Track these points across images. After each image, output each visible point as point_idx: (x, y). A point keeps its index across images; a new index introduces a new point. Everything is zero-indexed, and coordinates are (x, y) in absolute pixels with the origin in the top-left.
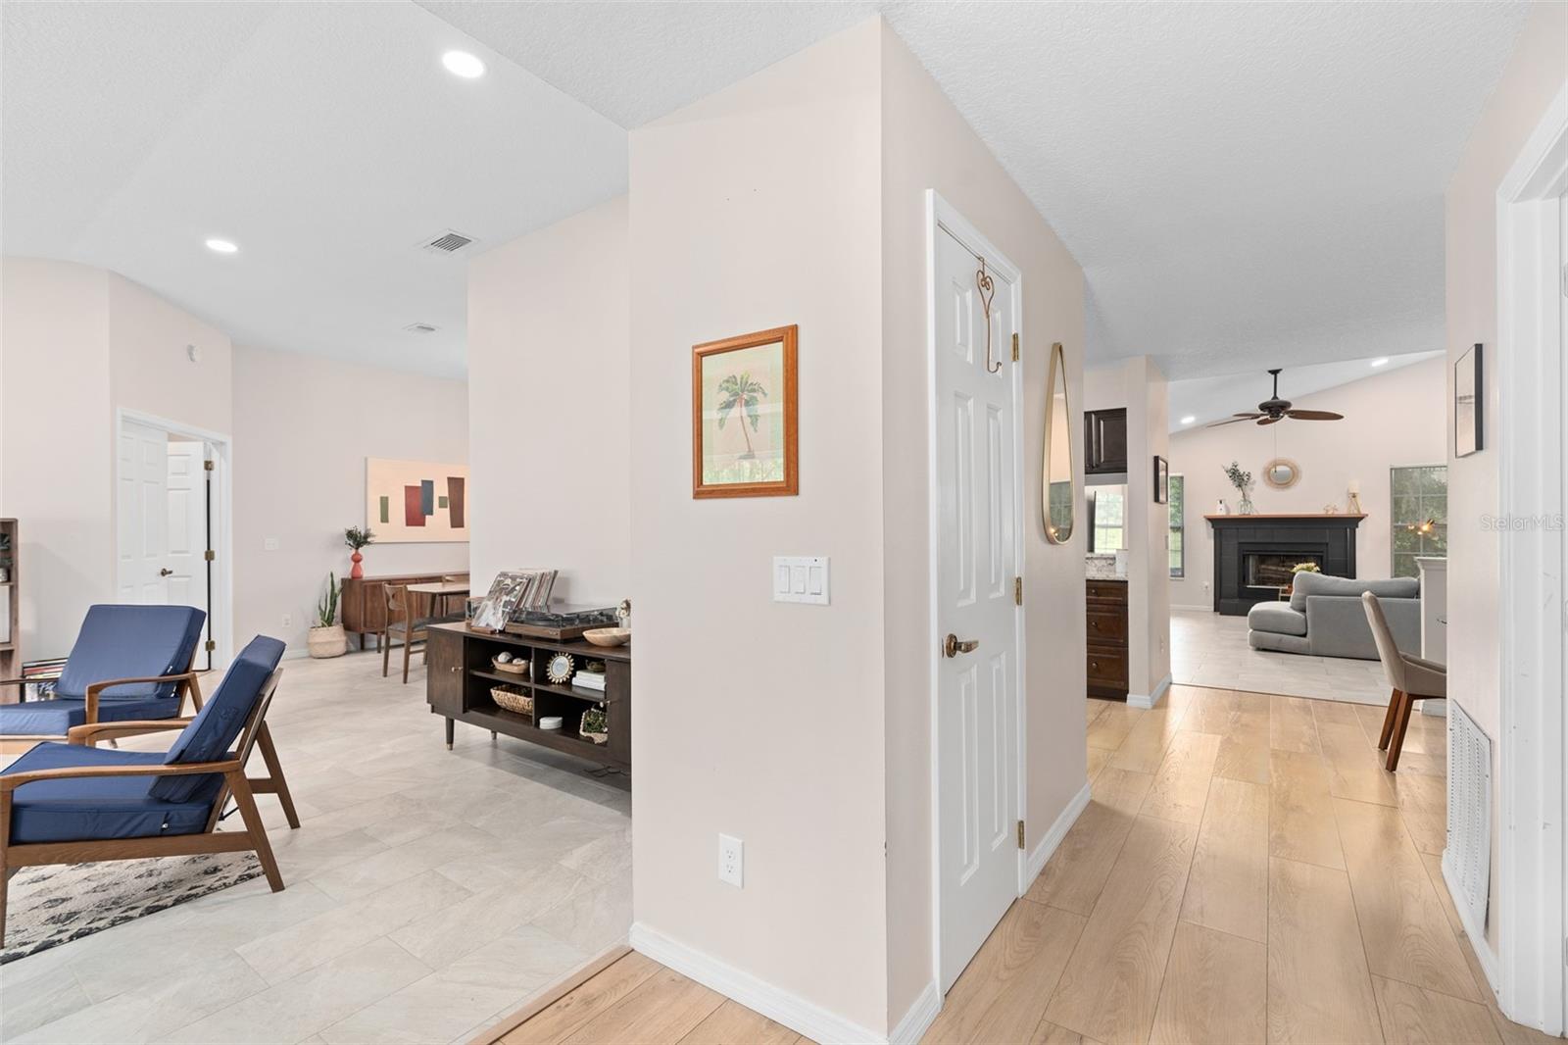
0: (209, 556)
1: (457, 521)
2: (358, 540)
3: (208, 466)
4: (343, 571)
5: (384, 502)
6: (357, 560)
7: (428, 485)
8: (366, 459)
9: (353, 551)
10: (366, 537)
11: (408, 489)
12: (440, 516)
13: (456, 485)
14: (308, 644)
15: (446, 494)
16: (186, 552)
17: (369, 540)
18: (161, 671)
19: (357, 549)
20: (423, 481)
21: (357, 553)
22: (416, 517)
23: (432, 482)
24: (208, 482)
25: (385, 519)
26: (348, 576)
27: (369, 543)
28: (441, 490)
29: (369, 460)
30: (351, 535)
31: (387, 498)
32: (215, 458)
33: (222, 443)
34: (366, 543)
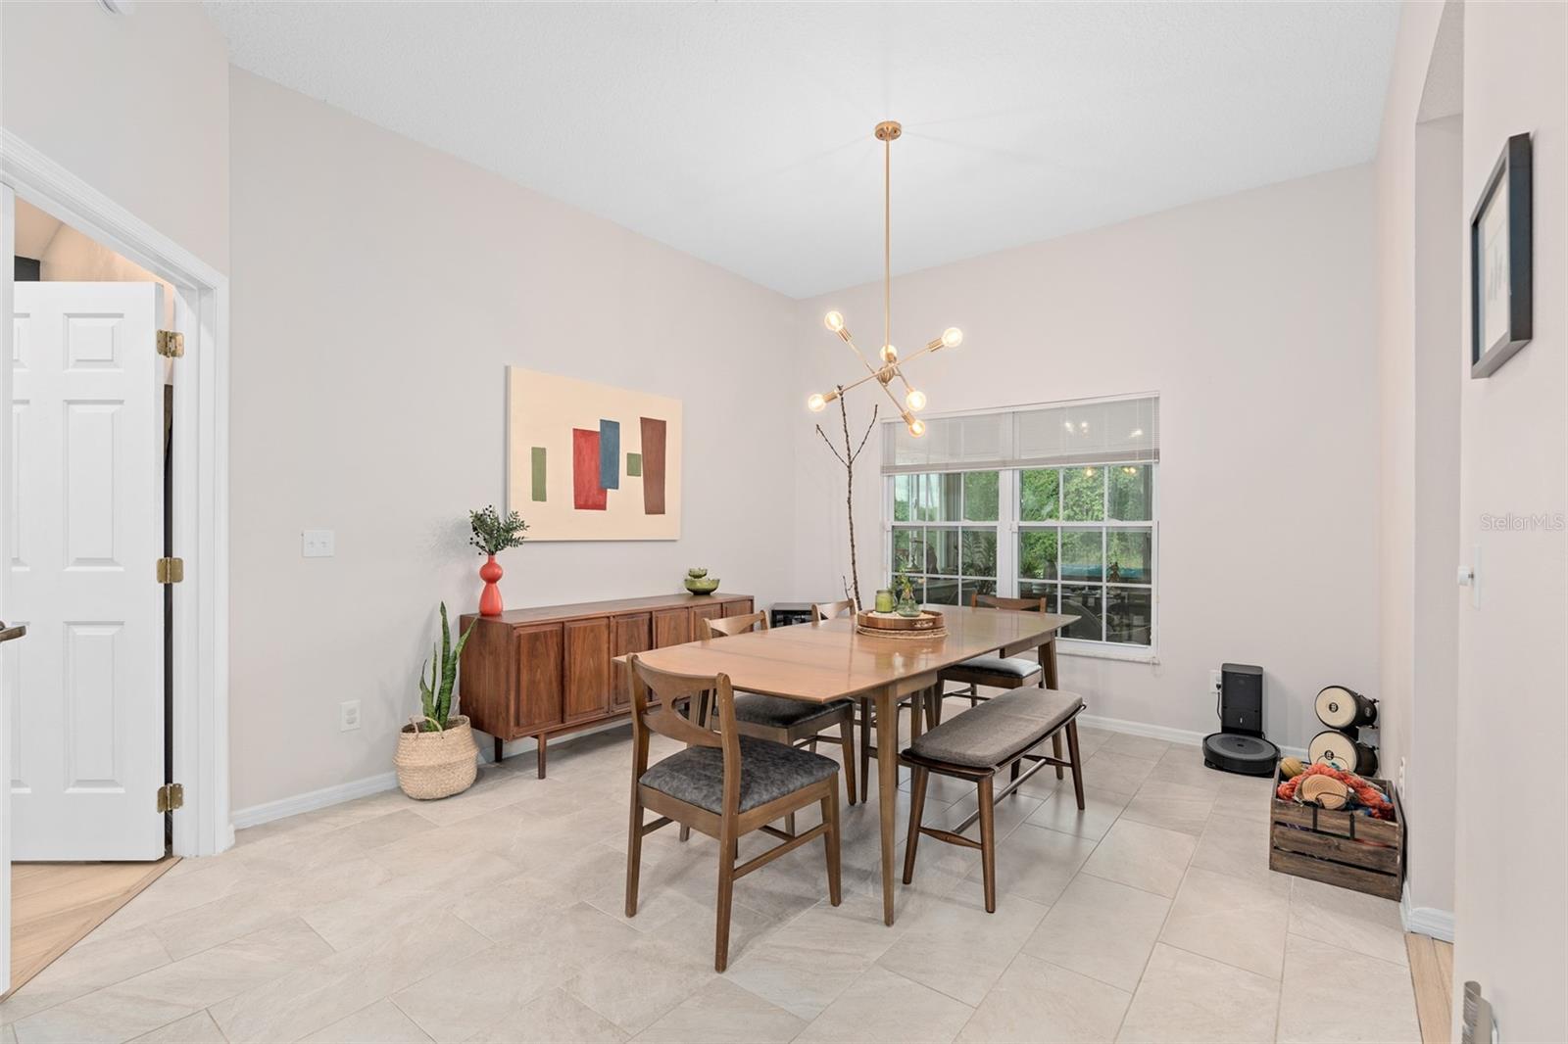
0: (169, 572)
1: (655, 505)
2: (493, 534)
3: (167, 344)
4: (464, 602)
5: (539, 456)
6: (491, 577)
7: (611, 428)
8: (507, 369)
9: (484, 559)
10: (509, 529)
11: (581, 435)
12: (630, 489)
13: (654, 431)
14: (396, 767)
15: (640, 452)
16: (110, 561)
17: (516, 535)
19: (492, 553)
20: (603, 422)
21: (491, 564)
22: (590, 497)
23: (617, 425)
24: (169, 390)
25: (539, 494)
26: (474, 610)
27: (518, 542)
28: (631, 442)
29: (514, 371)
30: (480, 523)
31: (543, 450)
32: (186, 328)
33: (204, 289)
34: (509, 541)
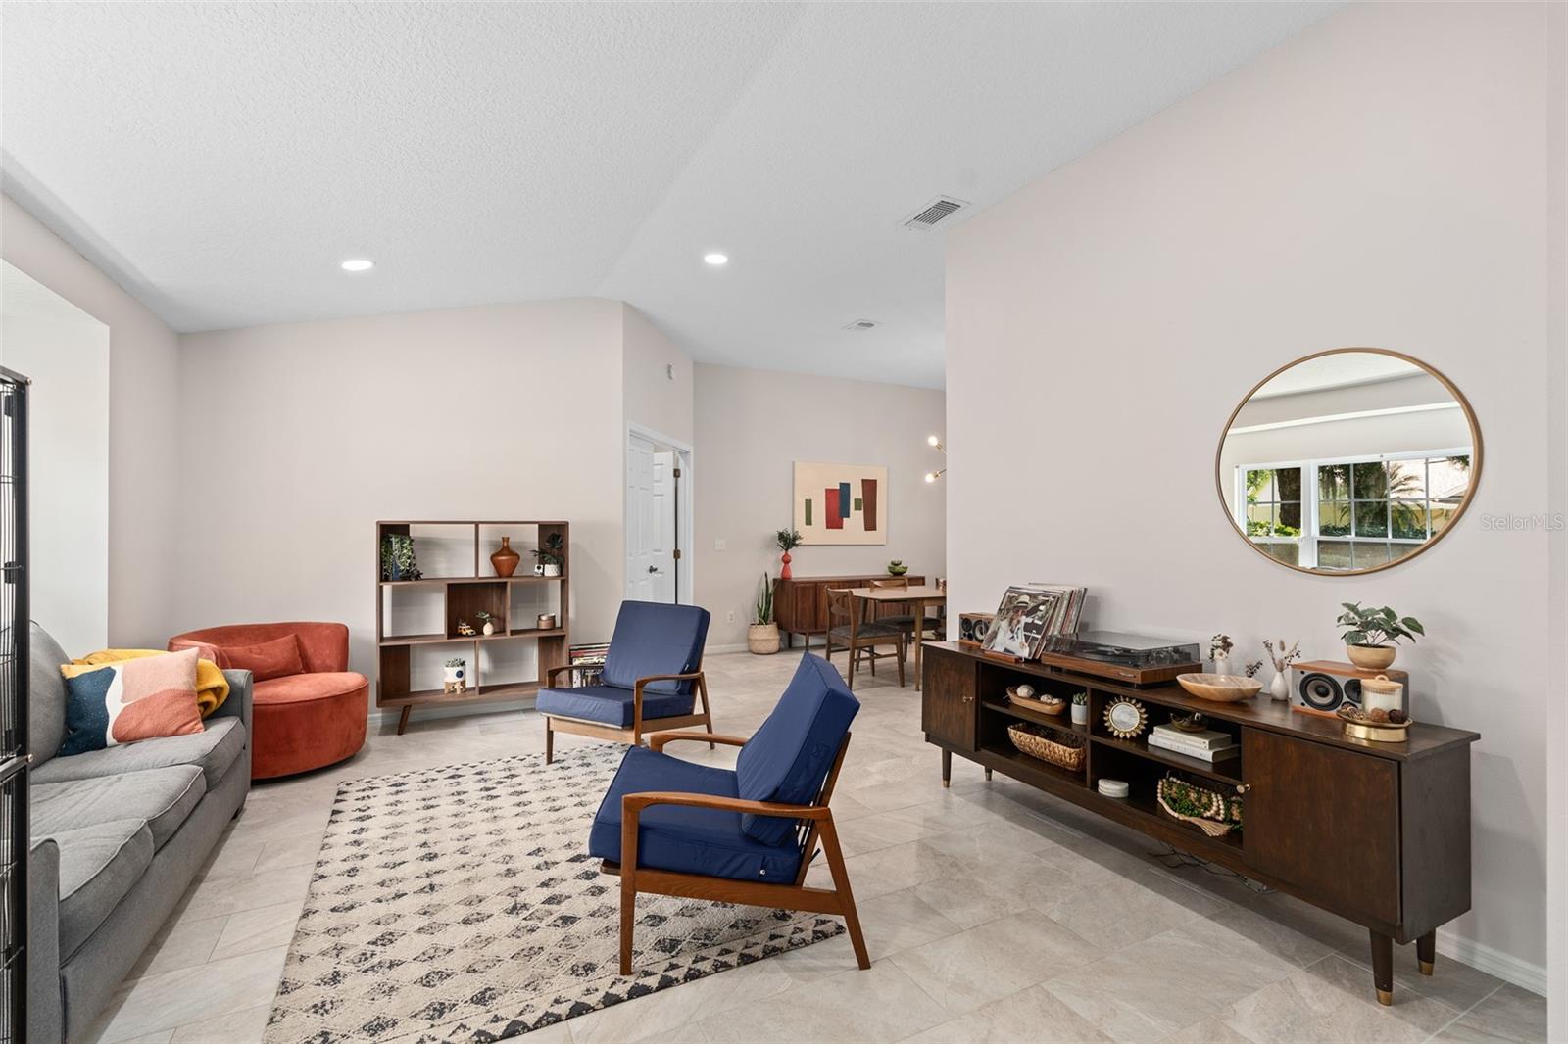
0: (677, 555)
1: (870, 524)
2: (788, 541)
3: (677, 473)
4: (775, 572)
5: (808, 503)
6: (786, 561)
7: (845, 487)
8: (793, 463)
9: (784, 553)
10: (795, 538)
11: (829, 492)
12: (856, 518)
13: (870, 486)
14: (749, 640)
15: (861, 497)
16: (659, 551)
17: (797, 542)
18: (680, 670)
19: (786, 550)
20: (841, 484)
21: (786, 554)
22: (835, 521)
23: (848, 484)
24: (676, 488)
25: (809, 522)
26: (779, 576)
27: (798, 545)
28: (856, 493)
29: (796, 464)
30: (782, 536)
31: (811, 501)
32: (681, 467)
33: (687, 452)
34: (794, 545)
